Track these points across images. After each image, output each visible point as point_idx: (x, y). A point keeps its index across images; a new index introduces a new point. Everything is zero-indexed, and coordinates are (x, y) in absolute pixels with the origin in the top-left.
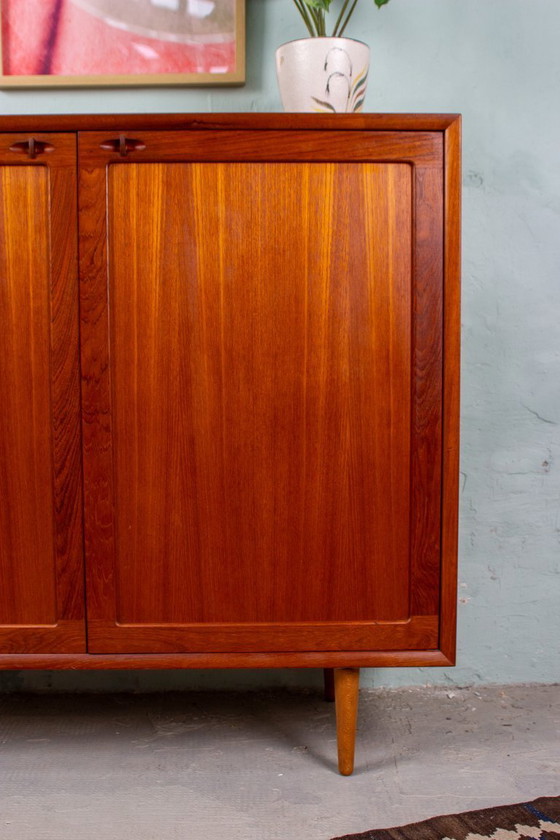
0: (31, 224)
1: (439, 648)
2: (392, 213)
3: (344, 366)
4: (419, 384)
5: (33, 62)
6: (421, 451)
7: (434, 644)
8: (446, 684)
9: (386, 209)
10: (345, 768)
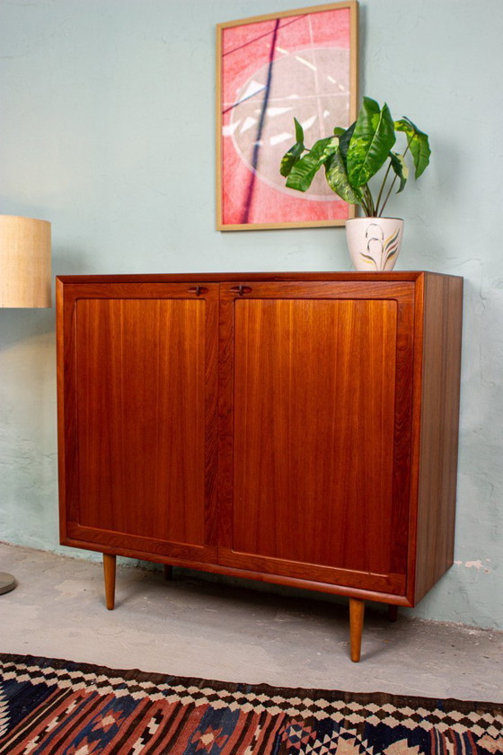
0: (198, 331)
1: (405, 595)
2: (384, 330)
3: (356, 420)
4: (398, 433)
5: (238, 215)
6: (399, 474)
7: (403, 591)
8: (473, 625)
9: (382, 328)
10: (355, 659)
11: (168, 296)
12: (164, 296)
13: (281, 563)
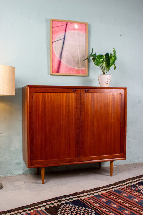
0: (73, 101)
1: (124, 157)
3: (113, 120)
4: (122, 122)
5: (56, 71)
6: (122, 131)
9: (118, 99)
10: (111, 176)
11: (65, 92)
12: (64, 92)
13: (97, 157)
